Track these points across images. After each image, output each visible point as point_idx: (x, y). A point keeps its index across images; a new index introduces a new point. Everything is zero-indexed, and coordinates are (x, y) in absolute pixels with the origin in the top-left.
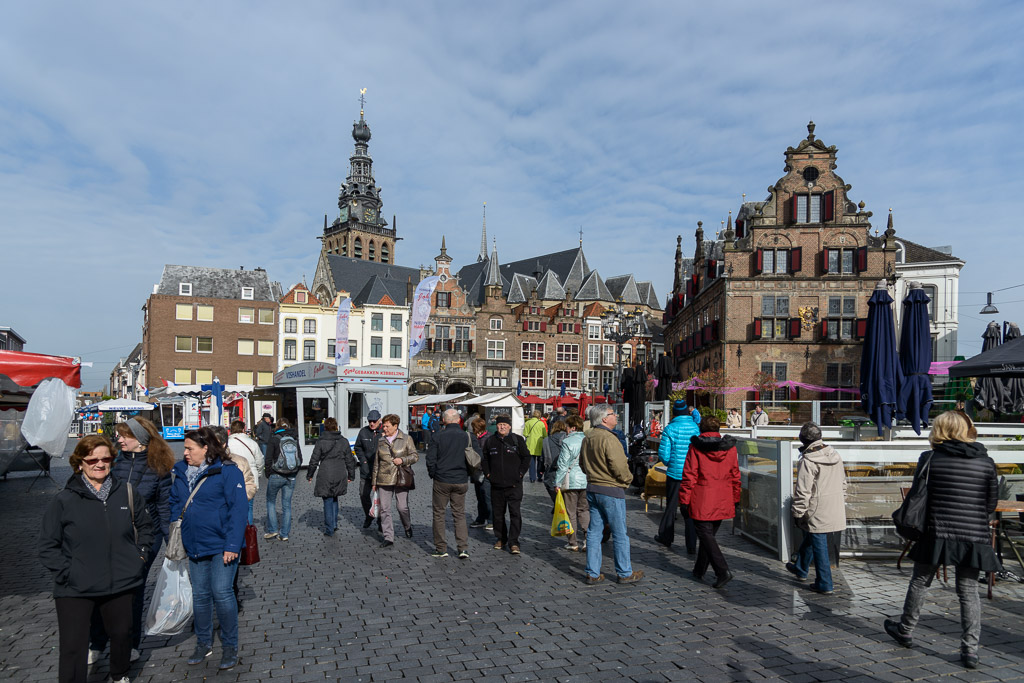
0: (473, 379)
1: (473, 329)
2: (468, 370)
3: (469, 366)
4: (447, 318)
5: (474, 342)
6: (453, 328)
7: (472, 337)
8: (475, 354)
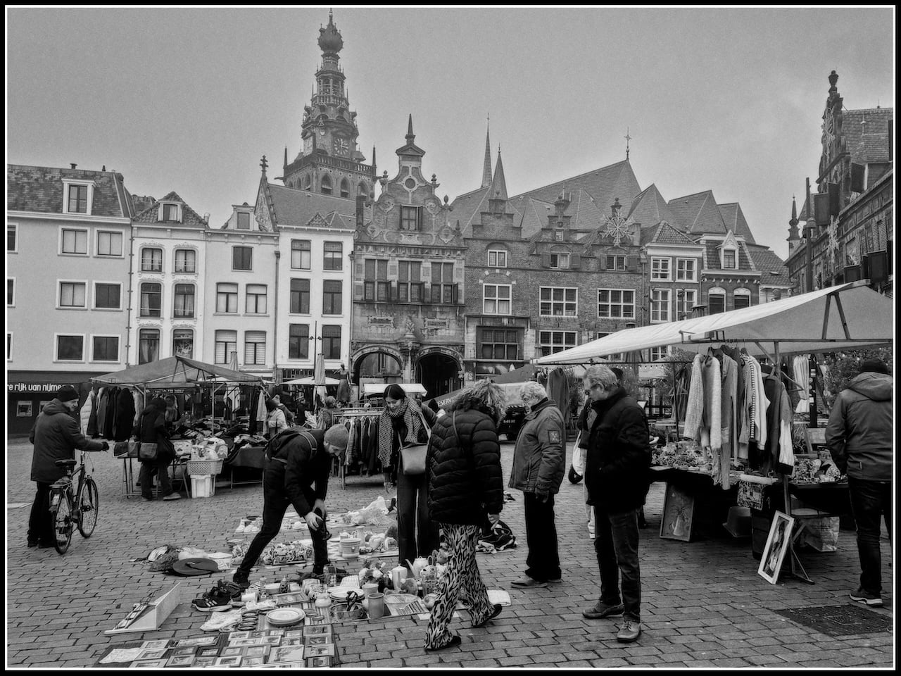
0: (462, 348)
1: (459, 264)
2: (452, 332)
3: (453, 325)
4: (416, 248)
5: (461, 287)
6: (427, 264)
7: (459, 279)
8: (462, 307)
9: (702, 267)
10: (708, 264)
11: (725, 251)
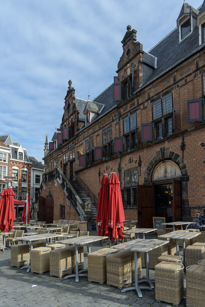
9: (10, 157)
10: (12, 156)
11: (19, 152)
